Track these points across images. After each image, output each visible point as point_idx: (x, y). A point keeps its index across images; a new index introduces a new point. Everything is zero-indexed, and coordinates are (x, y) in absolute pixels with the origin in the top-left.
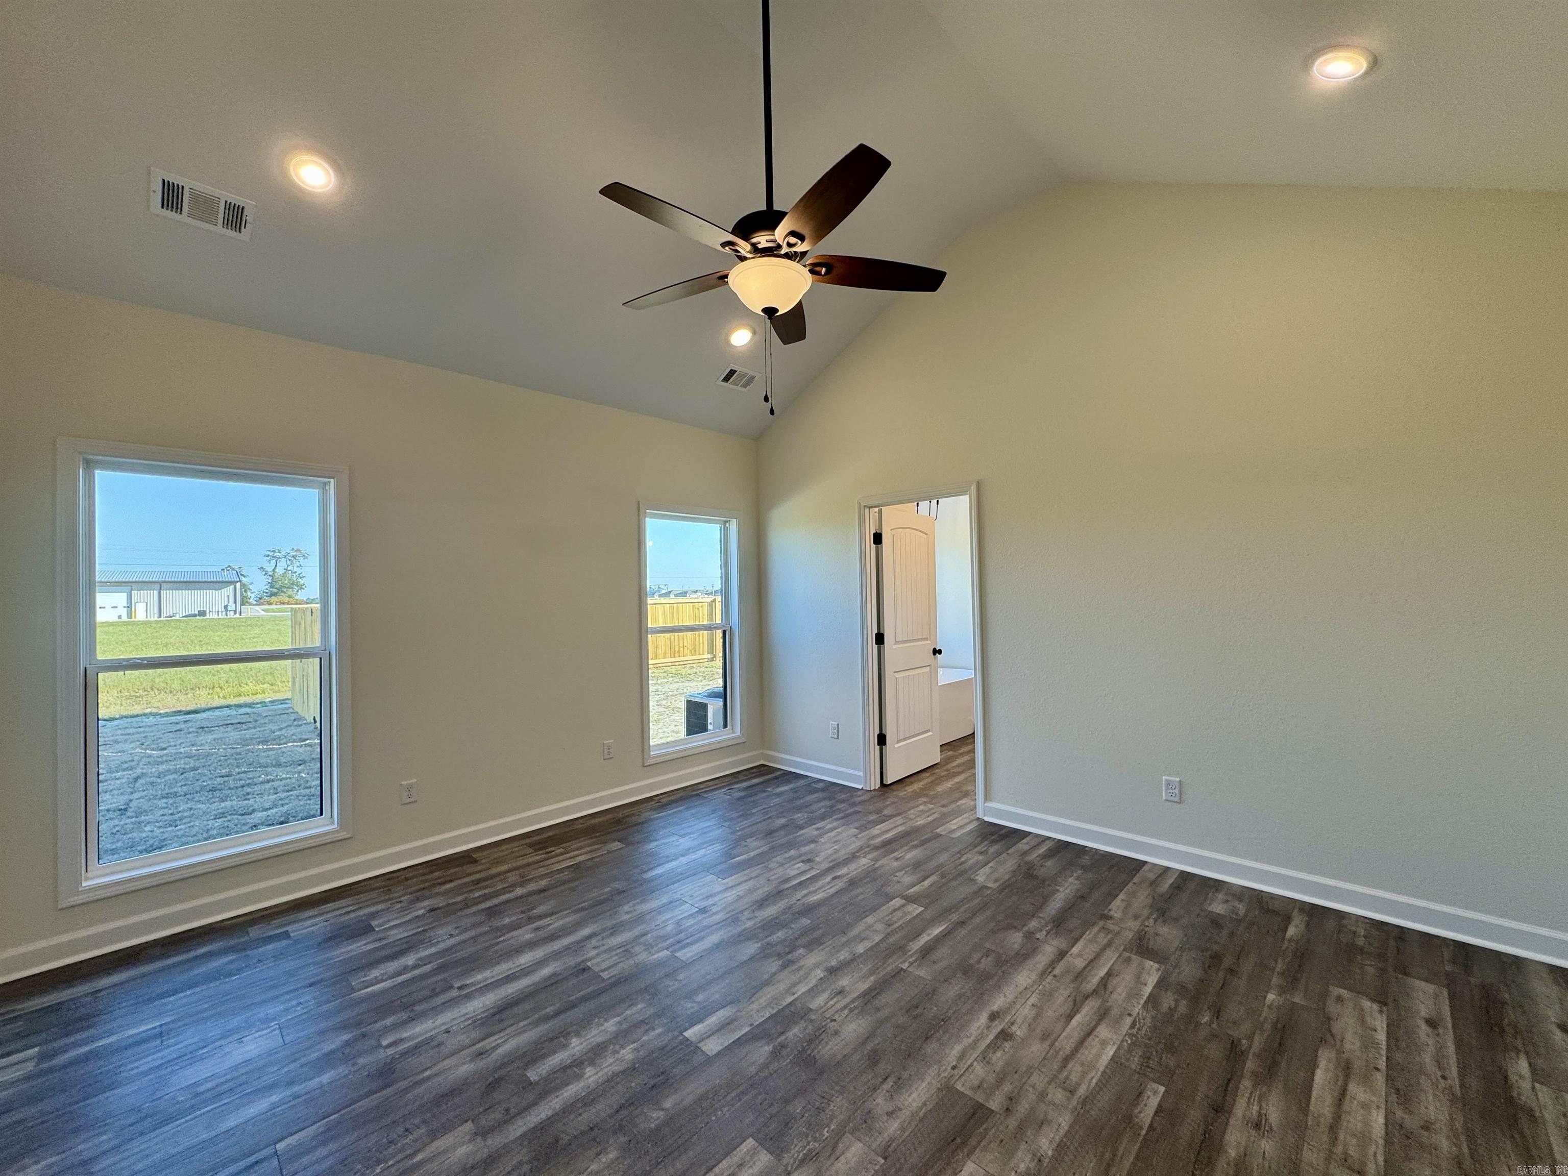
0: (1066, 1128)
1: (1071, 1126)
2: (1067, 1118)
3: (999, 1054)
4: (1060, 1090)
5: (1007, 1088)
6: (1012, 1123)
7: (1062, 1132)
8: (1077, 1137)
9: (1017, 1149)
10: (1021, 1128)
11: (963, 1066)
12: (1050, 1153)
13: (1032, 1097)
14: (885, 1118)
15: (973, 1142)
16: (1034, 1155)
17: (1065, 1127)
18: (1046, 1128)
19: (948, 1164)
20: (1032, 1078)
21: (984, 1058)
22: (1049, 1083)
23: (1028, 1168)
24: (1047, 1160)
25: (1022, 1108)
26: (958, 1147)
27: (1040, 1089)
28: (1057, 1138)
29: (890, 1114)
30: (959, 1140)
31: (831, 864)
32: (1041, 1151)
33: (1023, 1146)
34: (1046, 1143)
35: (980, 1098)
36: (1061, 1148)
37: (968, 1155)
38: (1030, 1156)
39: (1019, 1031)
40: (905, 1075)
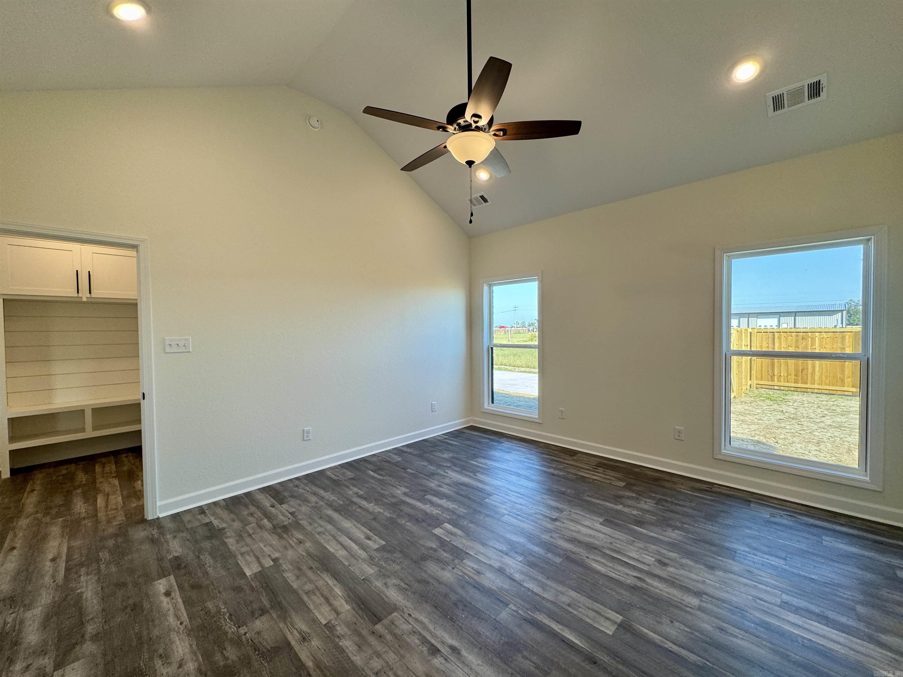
0: (352, 658)
1: (352, 662)
2: (358, 662)
3: (417, 641)
4: (379, 667)
5: (389, 637)
6: (365, 632)
7: (350, 655)
8: (345, 662)
9: (349, 629)
10: (360, 635)
11: (410, 620)
12: (341, 644)
13: (379, 648)
14: (384, 582)
15: (360, 612)
16: (343, 636)
17: (354, 658)
18: (356, 648)
19: (352, 600)
20: (392, 654)
21: (414, 632)
22: (387, 663)
23: (337, 630)
24: (337, 641)
25: (372, 640)
26: (359, 606)
27: (384, 656)
28: (347, 650)
29: (386, 584)
30: (362, 606)
31: (668, 578)
32: (343, 640)
33: (349, 633)
34: (347, 644)
35: (386, 621)
36: (341, 650)
37: (353, 609)
38: (343, 634)
39: (437, 661)
40: (410, 593)
